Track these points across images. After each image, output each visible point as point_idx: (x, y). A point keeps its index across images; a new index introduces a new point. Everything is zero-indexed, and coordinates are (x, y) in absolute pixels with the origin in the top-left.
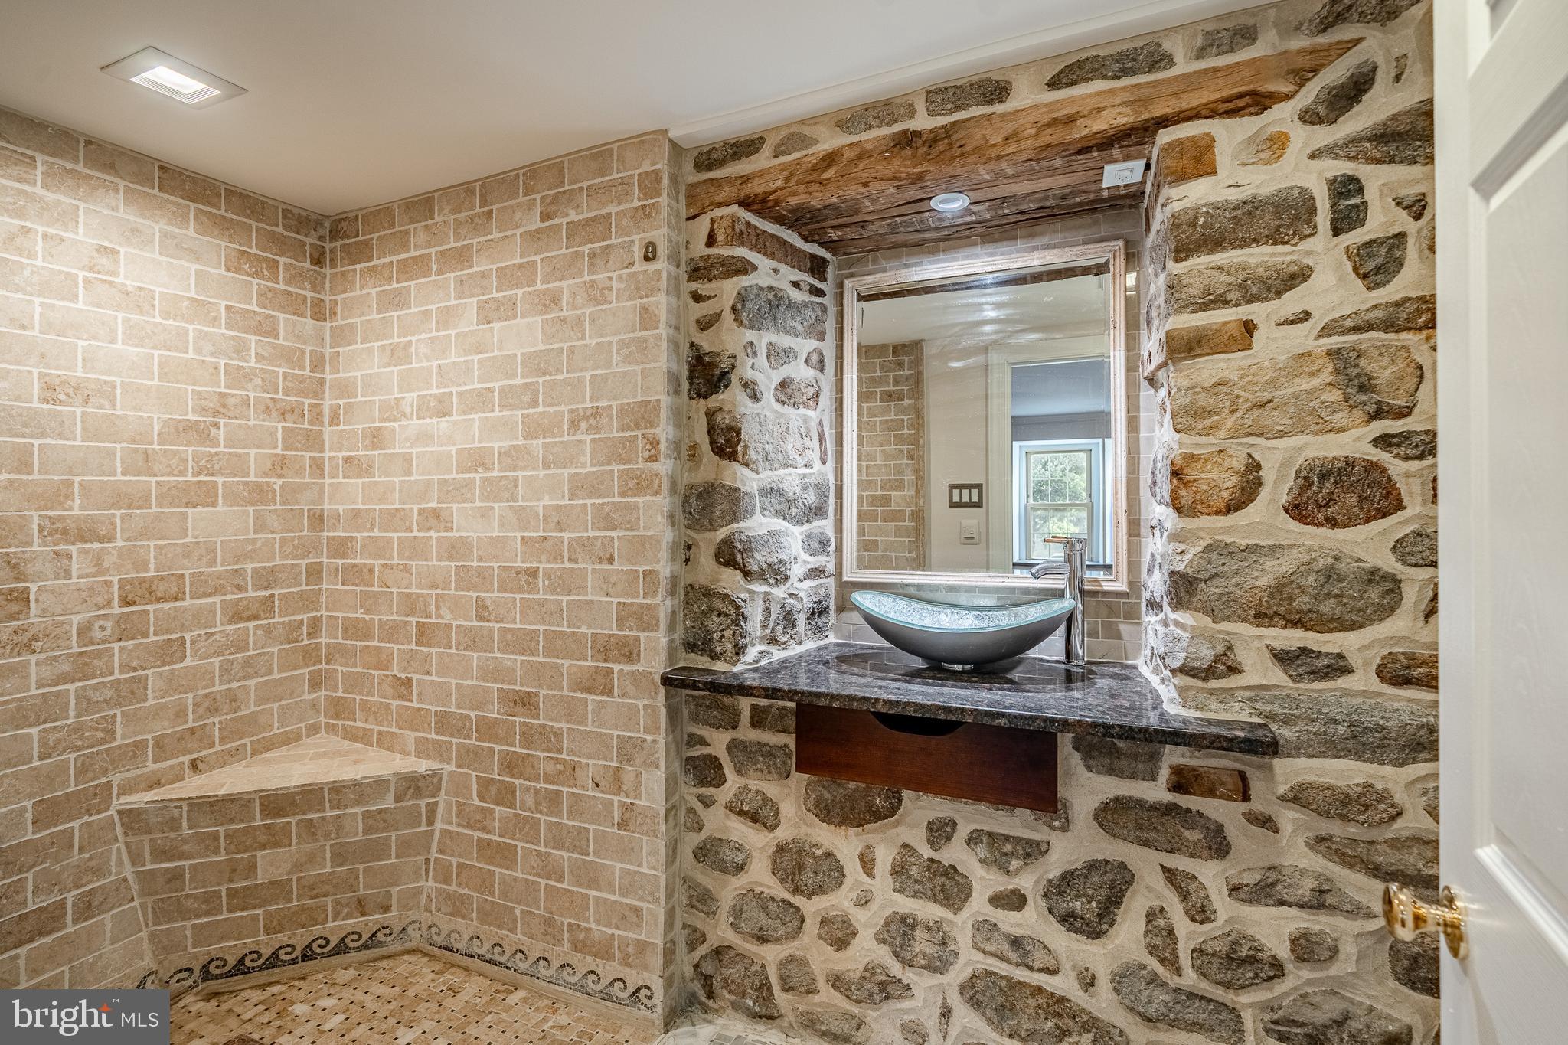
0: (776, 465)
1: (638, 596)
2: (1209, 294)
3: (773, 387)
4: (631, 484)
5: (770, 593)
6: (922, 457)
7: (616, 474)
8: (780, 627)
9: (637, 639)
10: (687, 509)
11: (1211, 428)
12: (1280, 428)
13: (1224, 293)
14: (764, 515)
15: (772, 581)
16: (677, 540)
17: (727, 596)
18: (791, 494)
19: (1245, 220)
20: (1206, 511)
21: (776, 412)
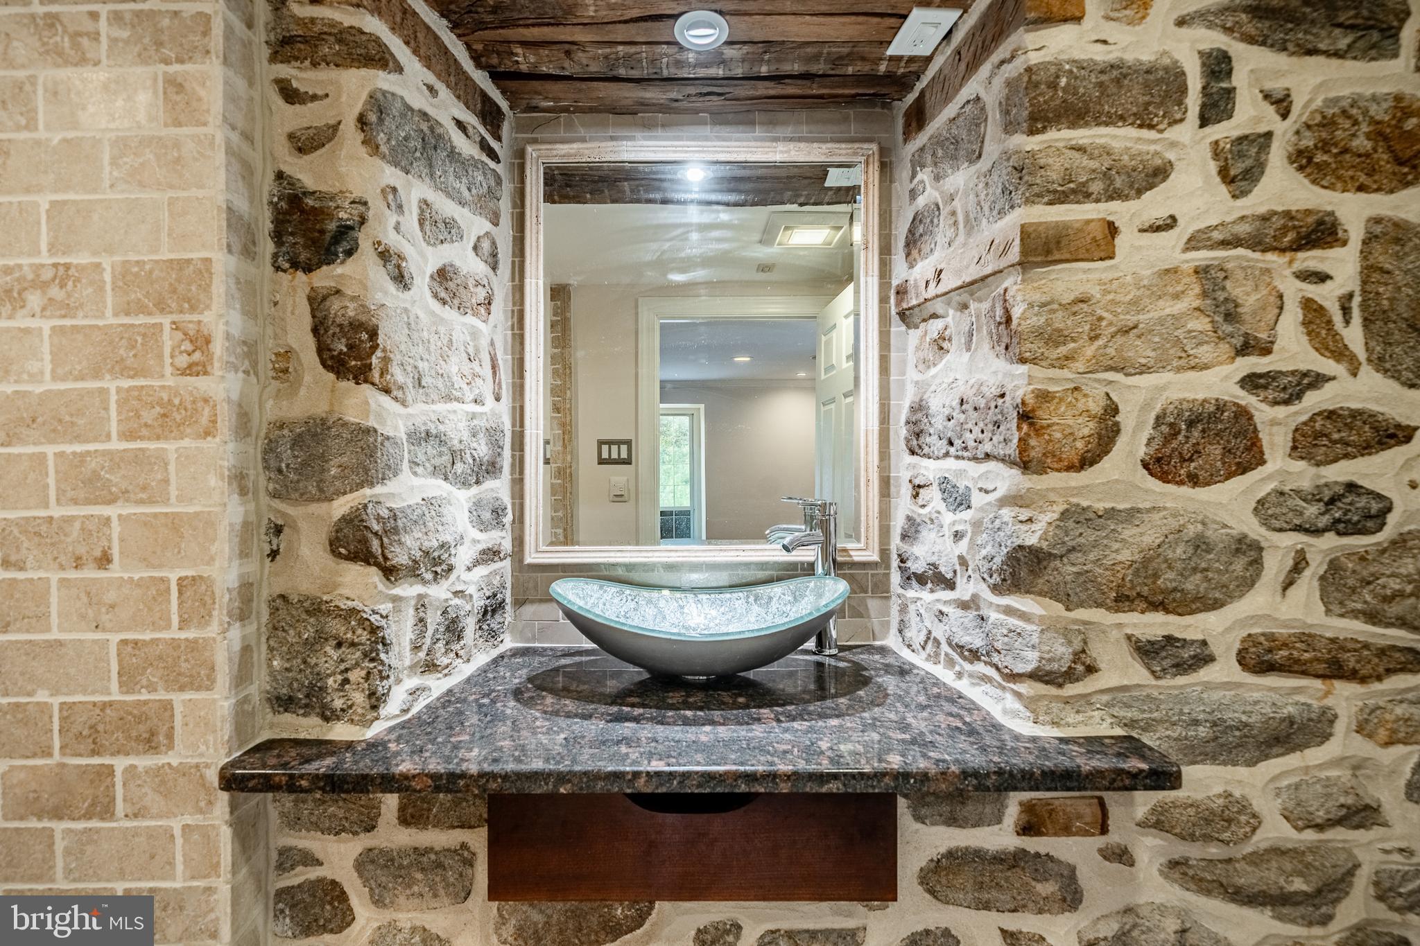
0: (434, 396)
1: (168, 626)
2: (1071, 182)
3: (428, 275)
4: (148, 416)
5: (426, 596)
6: (570, 410)
7: (113, 398)
8: (440, 644)
9: (167, 706)
10: (273, 463)
11: (1067, 358)
12: (1143, 361)
13: (1087, 181)
14: (415, 474)
15: (429, 576)
16: (253, 518)
17: (353, 611)
18: (456, 442)
19: (1113, 89)
20: (1056, 466)
21: (433, 314)
